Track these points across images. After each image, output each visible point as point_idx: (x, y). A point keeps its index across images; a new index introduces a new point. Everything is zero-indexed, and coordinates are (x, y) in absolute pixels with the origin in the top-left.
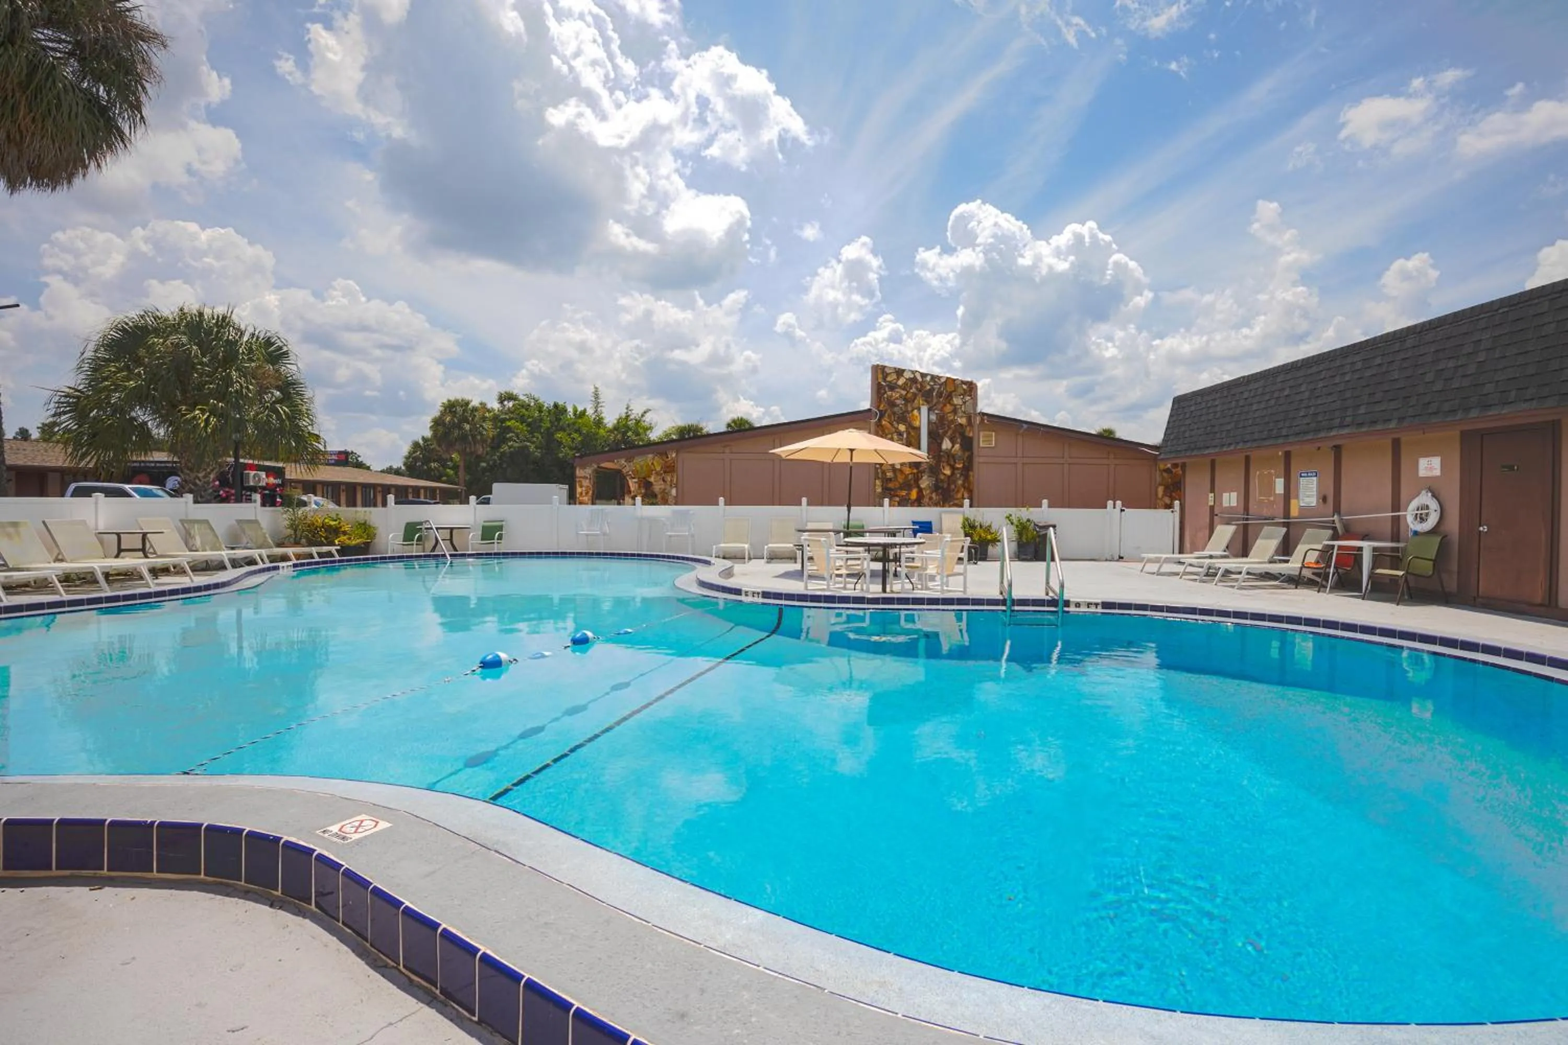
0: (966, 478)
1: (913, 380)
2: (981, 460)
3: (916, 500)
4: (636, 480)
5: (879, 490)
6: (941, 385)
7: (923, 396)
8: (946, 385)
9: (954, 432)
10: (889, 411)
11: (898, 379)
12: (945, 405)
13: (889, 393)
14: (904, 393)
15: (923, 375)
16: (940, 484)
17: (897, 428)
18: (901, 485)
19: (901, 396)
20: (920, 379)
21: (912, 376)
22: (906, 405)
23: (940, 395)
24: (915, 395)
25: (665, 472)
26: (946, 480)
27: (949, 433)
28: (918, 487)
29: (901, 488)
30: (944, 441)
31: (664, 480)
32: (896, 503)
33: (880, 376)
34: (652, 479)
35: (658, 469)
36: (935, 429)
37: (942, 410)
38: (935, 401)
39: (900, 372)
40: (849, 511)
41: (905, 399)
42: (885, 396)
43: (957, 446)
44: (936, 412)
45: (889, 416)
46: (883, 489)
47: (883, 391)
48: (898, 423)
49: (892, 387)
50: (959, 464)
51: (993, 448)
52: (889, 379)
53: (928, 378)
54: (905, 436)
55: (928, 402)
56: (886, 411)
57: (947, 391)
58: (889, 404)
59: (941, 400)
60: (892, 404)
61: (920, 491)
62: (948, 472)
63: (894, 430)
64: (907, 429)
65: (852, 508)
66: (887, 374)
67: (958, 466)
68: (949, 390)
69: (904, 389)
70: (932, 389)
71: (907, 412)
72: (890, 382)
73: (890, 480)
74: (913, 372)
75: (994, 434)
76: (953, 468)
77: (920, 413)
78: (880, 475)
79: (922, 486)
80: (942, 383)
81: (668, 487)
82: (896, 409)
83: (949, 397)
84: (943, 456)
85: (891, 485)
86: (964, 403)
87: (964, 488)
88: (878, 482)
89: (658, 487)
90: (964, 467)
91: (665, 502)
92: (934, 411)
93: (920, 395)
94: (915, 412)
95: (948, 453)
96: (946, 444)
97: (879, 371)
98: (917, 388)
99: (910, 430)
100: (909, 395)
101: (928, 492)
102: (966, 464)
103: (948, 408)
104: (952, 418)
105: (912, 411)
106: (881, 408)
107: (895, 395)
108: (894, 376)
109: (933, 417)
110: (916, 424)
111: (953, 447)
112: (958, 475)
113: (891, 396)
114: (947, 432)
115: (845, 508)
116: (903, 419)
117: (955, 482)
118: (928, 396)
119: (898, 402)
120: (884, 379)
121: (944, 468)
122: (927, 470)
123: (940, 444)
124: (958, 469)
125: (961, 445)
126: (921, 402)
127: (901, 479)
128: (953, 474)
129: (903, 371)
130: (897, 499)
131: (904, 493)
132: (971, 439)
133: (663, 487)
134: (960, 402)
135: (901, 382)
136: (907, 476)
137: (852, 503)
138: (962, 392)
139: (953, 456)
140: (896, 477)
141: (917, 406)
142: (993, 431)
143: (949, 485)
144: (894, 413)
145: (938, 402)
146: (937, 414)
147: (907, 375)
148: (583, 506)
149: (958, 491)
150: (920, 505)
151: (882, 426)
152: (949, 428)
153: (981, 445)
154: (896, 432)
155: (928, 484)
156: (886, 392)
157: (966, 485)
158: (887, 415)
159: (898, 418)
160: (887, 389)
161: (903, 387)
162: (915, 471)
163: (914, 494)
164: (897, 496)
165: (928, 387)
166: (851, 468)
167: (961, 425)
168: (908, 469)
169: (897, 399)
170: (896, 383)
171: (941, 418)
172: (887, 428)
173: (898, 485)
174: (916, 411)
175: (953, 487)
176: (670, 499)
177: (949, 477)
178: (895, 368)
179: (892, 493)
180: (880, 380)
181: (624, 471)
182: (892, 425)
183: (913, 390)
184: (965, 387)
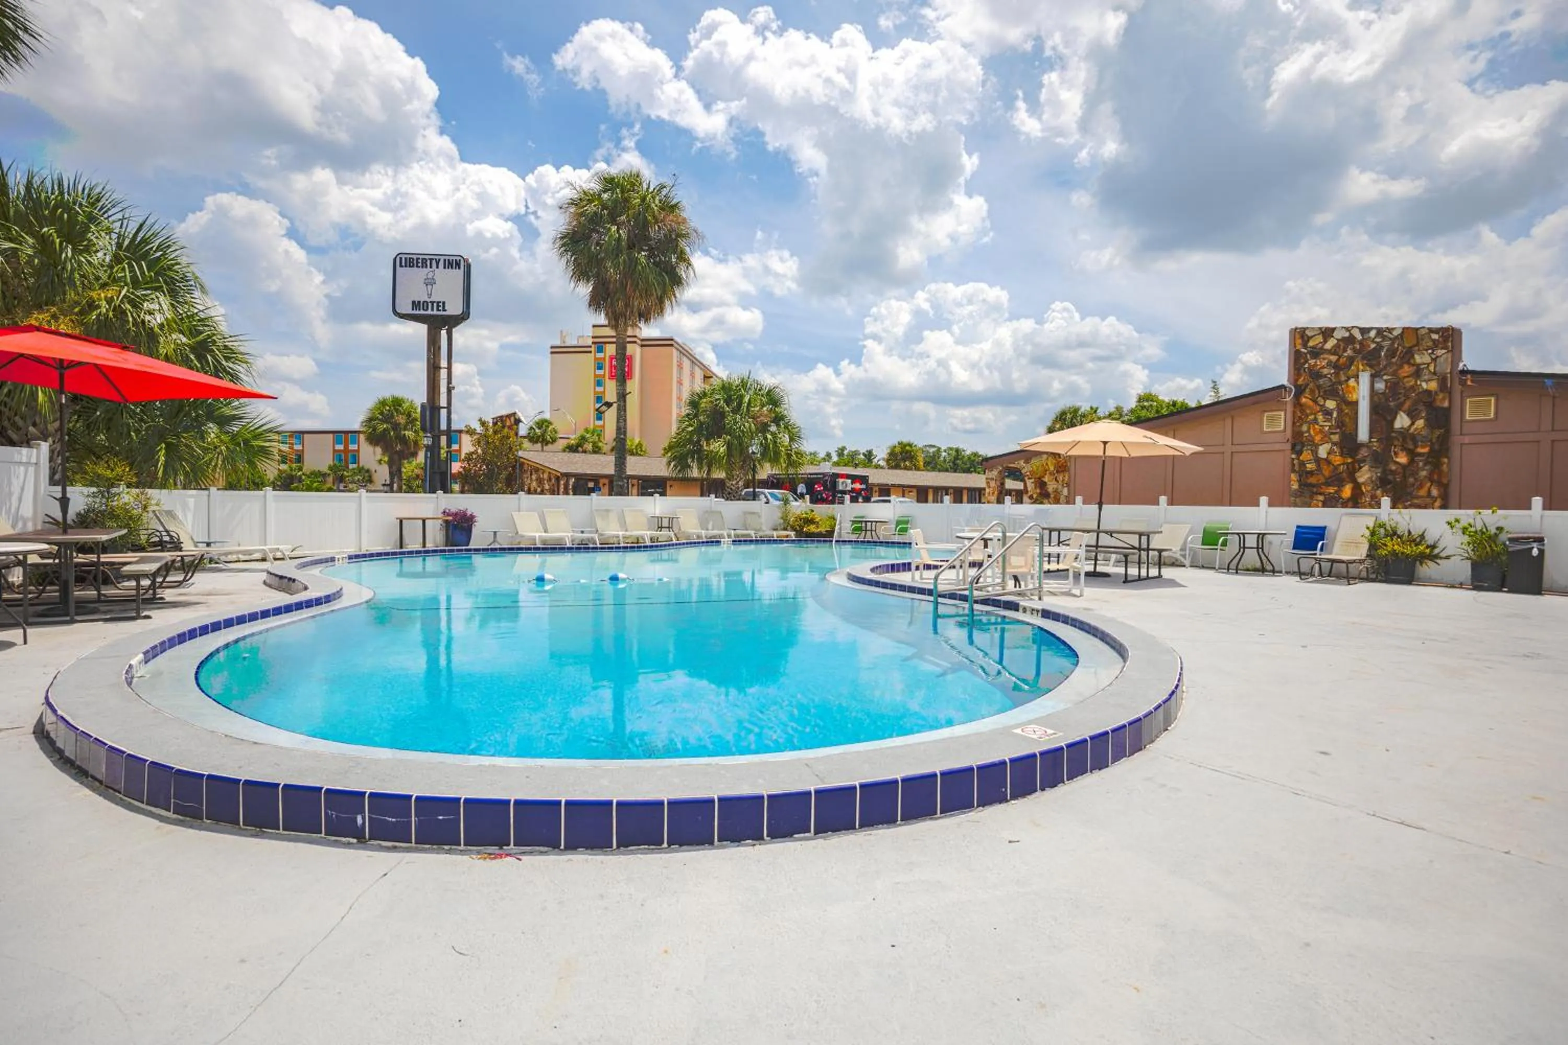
0: (1437, 466)
1: (1350, 340)
2: (1467, 440)
3: (1349, 500)
4: (1033, 480)
5: (1295, 486)
6: (1393, 340)
7: (1363, 358)
8: (1402, 339)
9: (1416, 403)
10: (1311, 385)
11: (1325, 341)
12: (1401, 367)
13: (1312, 362)
14: (1334, 358)
15: (1364, 331)
16: (1390, 477)
17: (1323, 406)
18: (1327, 479)
19: (1329, 363)
20: (1359, 336)
21: (1347, 334)
22: (1337, 374)
23: (1392, 353)
24: (1351, 360)
25: (1058, 472)
26: (1400, 470)
27: (1407, 405)
28: (1354, 481)
29: (1327, 484)
30: (1398, 417)
31: (1056, 479)
32: (1320, 504)
33: (1299, 341)
34: (1046, 479)
35: (1052, 468)
36: (1383, 400)
37: (1394, 374)
38: (1383, 363)
39: (1327, 333)
40: (1100, 509)
41: (1336, 366)
42: (1306, 366)
43: (1420, 423)
44: (1385, 377)
45: (1312, 391)
46: (1300, 485)
47: (1302, 361)
48: (1325, 399)
49: (1316, 353)
50: (1423, 447)
51: (1491, 420)
52: (1311, 344)
53: (1373, 334)
54: (1335, 415)
55: (1371, 366)
56: (1307, 385)
57: (1404, 347)
58: (1311, 377)
59: (1394, 360)
60: (1316, 375)
61: (1357, 487)
62: (1403, 459)
63: (1318, 408)
64: (1338, 405)
65: (1104, 506)
66: (1309, 338)
67: (1420, 450)
68: (1407, 345)
69: (1334, 354)
70: (1379, 347)
71: (1340, 383)
72: (1312, 347)
73: (1311, 473)
74: (1347, 329)
75: (1493, 400)
76: (1412, 454)
77: (1358, 383)
78: (1297, 468)
79: (1361, 480)
80: (1396, 337)
81: (1060, 487)
82: (1321, 381)
83: (1408, 356)
84: (1396, 438)
85: (1313, 480)
86: (1434, 360)
87: (1432, 482)
88: (1294, 477)
89: (1051, 486)
90: (1431, 451)
91: (1057, 501)
92: (1381, 377)
93: (1359, 358)
94: (1352, 382)
95: (1404, 433)
96: (1402, 421)
97: (1298, 336)
98: (1354, 350)
99: (1344, 407)
100: (1341, 361)
101: (1369, 488)
102: (1436, 447)
103: (1407, 370)
104: (1412, 383)
105: (1347, 381)
106: (1300, 381)
107: (1321, 363)
108: (1320, 339)
109: (1380, 386)
110: (1354, 397)
111: (1413, 424)
112: (1421, 464)
113: (1316, 365)
114: (1402, 404)
115: (1097, 506)
116: (1332, 393)
117: (1415, 474)
118: (1371, 358)
119: (1325, 371)
120: (1305, 345)
121: (1396, 454)
122: (1368, 459)
123: (1392, 422)
124: (1420, 455)
125: (1427, 420)
126: (1361, 367)
127: (1327, 471)
128: (1412, 462)
129: (1333, 329)
130: (1321, 498)
131: (1331, 490)
132: (1447, 412)
133: (1055, 486)
134: (1426, 359)
135: (1329, 345)
136: (1336, 468)
137: (1103, 500)
138: (1430, 344)
139: (1413, 438)
140: (1319, 468)
141: (1355, 373)
142: (1492, 395)
143: (1405, 477)
144: (1319, 387)
145: (1389, 364)
146: (1386, 381)
147: (1338, 335)
148: (991, 505)
149: (1421, 486)
150: (1356, 506)
151: (1301, 405)
152: (1407, 397)
153: (1467, 418)
154: (1321, 411)
155: (1371, 478)
156: (1306, 361)
157: (1436, 477)
158: (1307, 390)
159: (1325, 391)
160: (1308, 356)
161: (1333, 352)
162: (1349, 460)
163: (1347, 492)
164: (1321, 494)
165: (1373, 346)
166: (1104, 462)
167: (1428, 392)
168: (1338, 458)
169: (1323, 367)
170: (1322, 348)
171: (1393, 387)
172: (1309, 407)
173: (1322, 480)
174: (1353, 380)
175: (1411, 480)
176: (1062, 499)
177: (1404, 467)
178: (1320, 329)
179: (1315, 490)
180: (1299, 347)
181: (1023, 471)
182: (1315, 401)
183: (1349, 352)
184: (1435, 336)
